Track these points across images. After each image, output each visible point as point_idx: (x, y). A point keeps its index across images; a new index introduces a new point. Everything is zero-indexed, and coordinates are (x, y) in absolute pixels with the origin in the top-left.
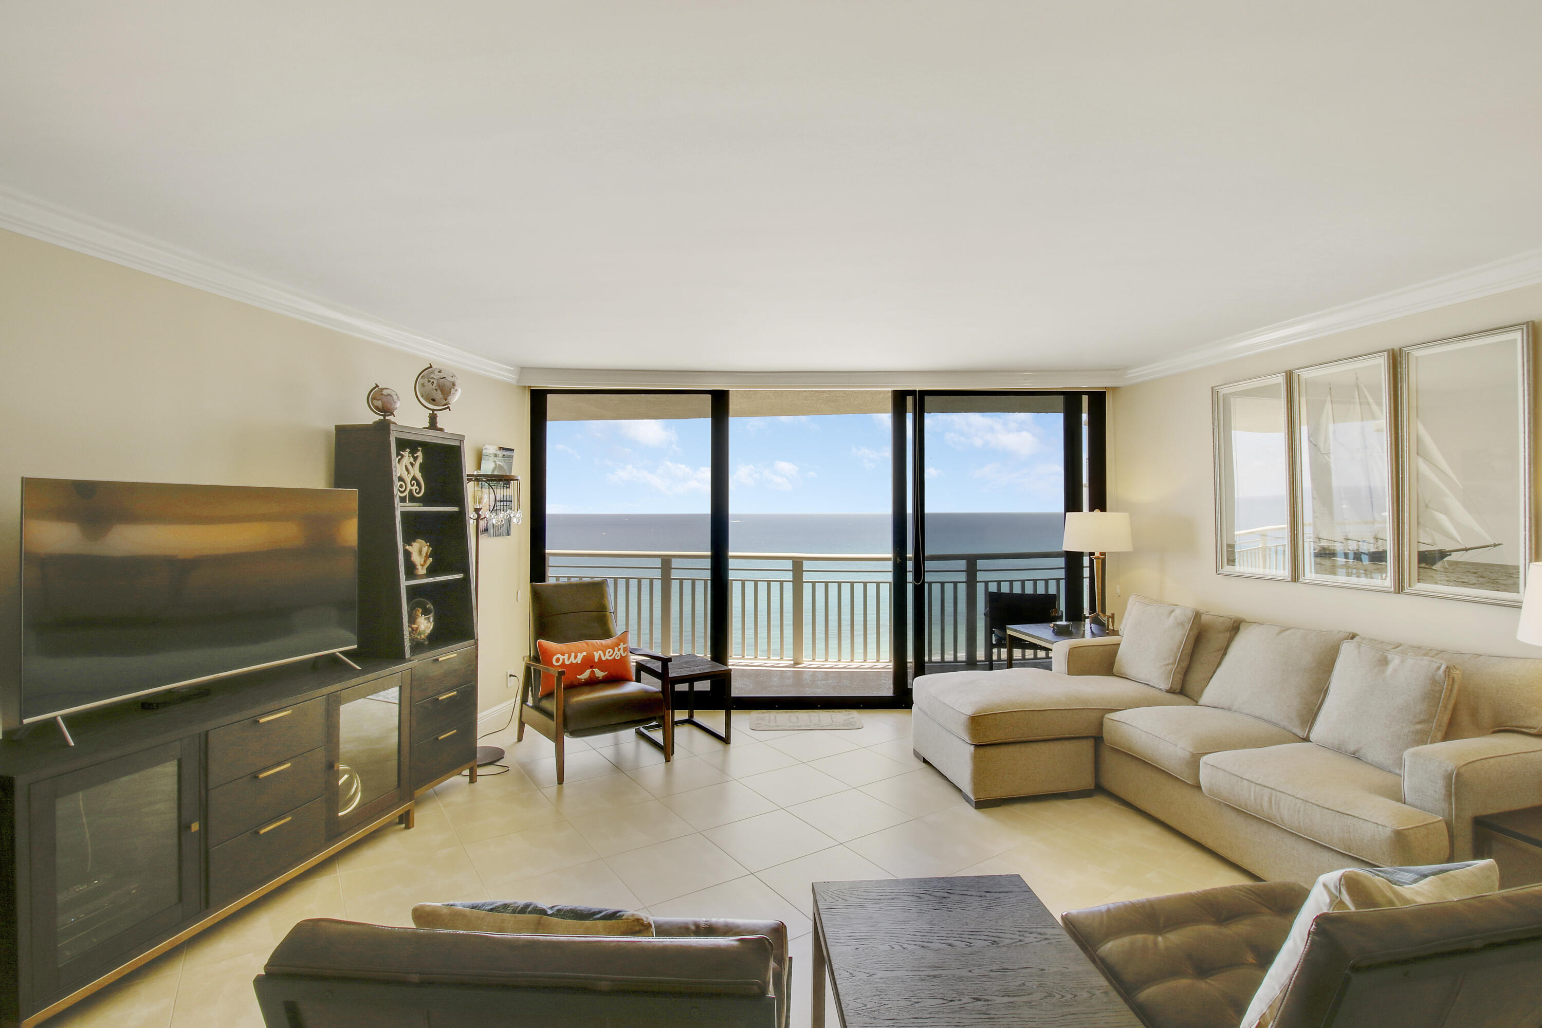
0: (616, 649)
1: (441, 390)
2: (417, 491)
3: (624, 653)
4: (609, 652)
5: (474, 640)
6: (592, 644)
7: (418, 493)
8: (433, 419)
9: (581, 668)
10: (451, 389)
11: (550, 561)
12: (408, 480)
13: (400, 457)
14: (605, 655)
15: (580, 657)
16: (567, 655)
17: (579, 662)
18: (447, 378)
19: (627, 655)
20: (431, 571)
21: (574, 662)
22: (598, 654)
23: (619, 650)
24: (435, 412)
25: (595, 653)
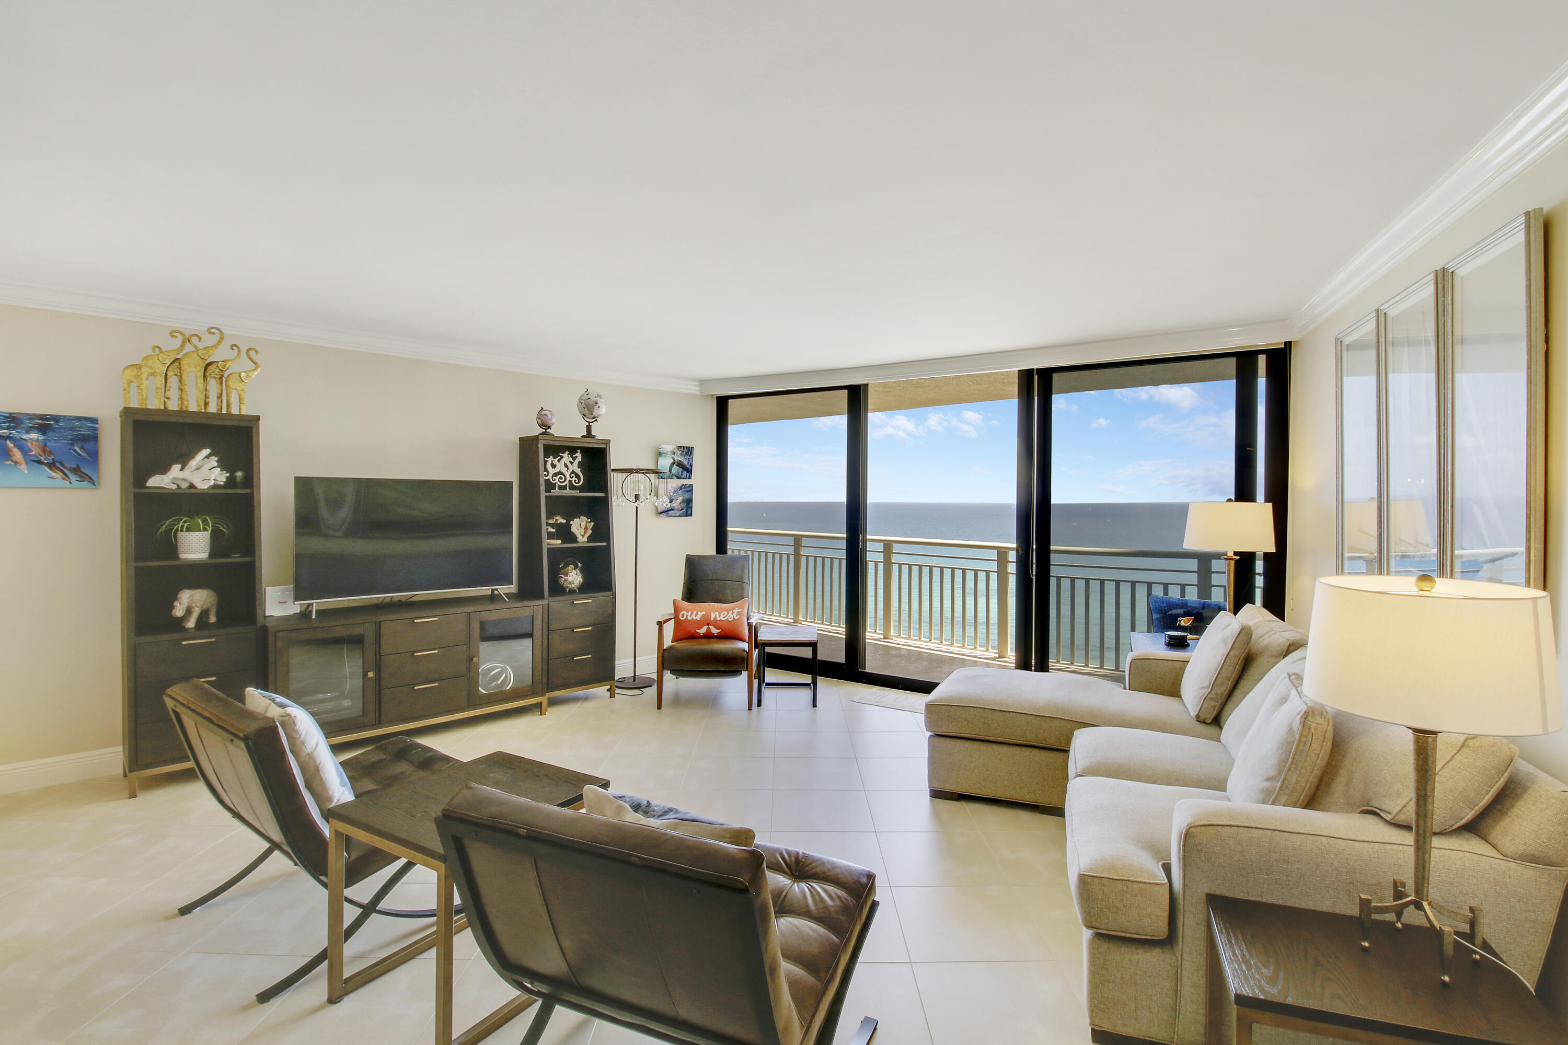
0: (731, 612)
1: (587, 407)
2: (577, 482)
3: (737, 616)
4: (724, 614)
5: (611, 592)
6: (714, 606)
7: (578, 483)
8: (589, 428)
9: (699, 624)
10: (594, 407)
11: (730, 537)
12: (568, 475)
13: (559, 458)
14: (719, 616)
15: (700, 614)
16: (690, 612)
17: (698, 619)
18: (591, 399)
19: (739, 619)
20: (590, 539)
21: (695, 618)
22: (715, 615)
23: (733, 613)
24: (590, 424)
25: (712, 613)
